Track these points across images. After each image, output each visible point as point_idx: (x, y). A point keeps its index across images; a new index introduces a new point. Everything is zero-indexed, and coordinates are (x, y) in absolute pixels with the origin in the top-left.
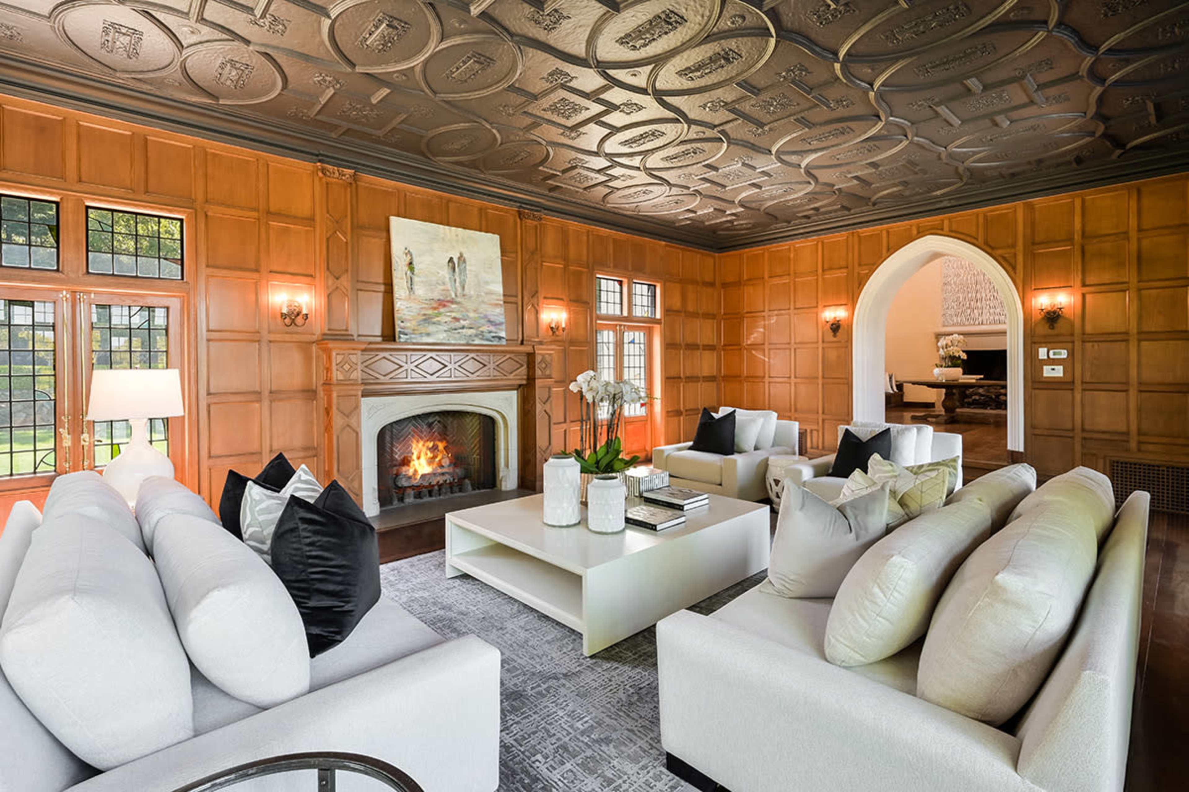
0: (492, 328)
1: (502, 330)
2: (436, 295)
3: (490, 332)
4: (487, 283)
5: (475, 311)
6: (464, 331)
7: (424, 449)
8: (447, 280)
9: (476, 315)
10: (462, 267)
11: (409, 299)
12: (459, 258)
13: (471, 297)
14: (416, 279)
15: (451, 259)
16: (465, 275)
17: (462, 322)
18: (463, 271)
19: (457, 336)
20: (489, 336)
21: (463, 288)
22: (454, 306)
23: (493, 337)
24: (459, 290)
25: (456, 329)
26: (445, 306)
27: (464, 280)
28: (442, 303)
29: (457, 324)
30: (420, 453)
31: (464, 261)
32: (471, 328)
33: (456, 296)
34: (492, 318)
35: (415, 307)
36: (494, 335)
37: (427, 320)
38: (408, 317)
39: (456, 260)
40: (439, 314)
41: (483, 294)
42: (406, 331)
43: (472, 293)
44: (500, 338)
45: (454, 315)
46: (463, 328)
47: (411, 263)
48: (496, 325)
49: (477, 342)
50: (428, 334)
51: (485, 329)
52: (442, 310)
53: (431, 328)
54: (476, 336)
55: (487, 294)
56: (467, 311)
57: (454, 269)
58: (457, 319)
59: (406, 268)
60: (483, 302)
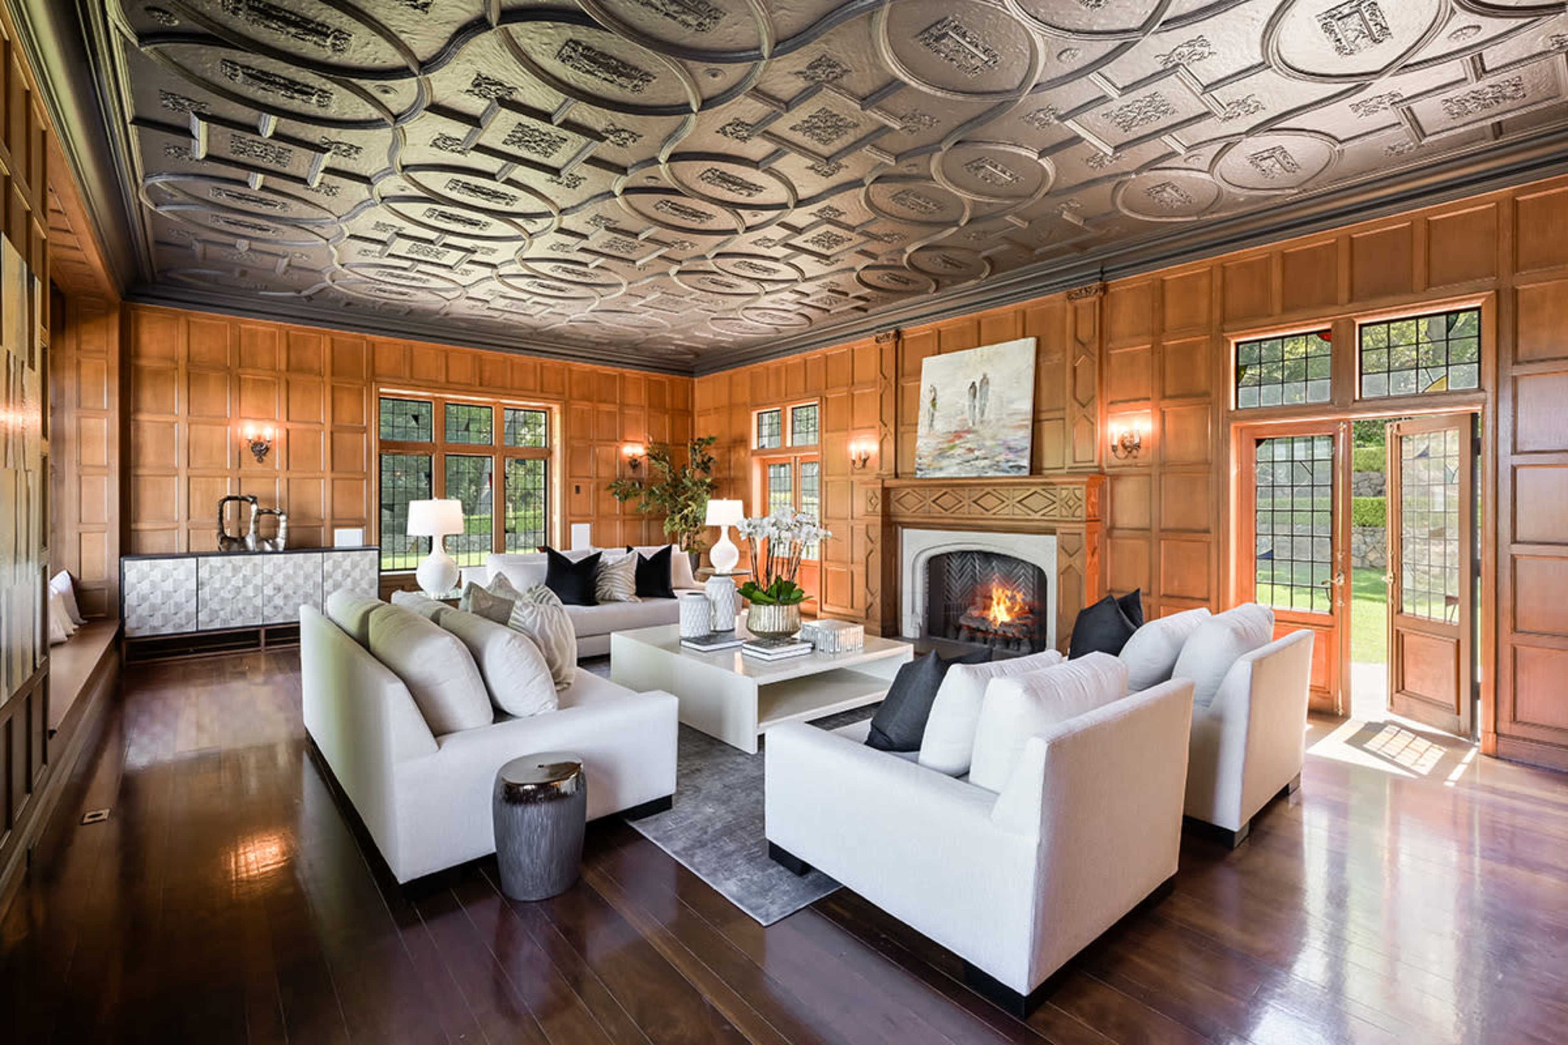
0: (1011, 456)
1: (1023, 457)
2: (953, 428)
3: (1008, 461)
4: (1012, 402)
5: (993, 438)
6: (977, 462)
7: (1003, 597)
8: (967, 408)
9: (993, 443)
10: (984, 390)
11: (929, 435)
12: (982, 381)
13: (990, 422)
14: (937, 414)
15: (974, 383)
16: (987, 399)
17: (977, 453)
18: (985, 396)
19: (968, 469)
20: (1005, 466)
21: (982, 413)
22: (969, 436)
23: (1011, 467)
24: (978, 416)
25: (968, 461)
26: (960, 437)
27: (985, 405)
28: (958, 435)
29: (971, 456)
30: (999, 599)
31: (987, 383)
32: (985, 458)
33: (974, 424)
34: (1012, 444)
35: (933, 442)
36: (1011, 464)
37: (942, 454)
38: (925, 454)
39: (977, 385)
40: (952, 448)
41: (1004, 416)
42: (922, 467)
43: (992, 417)
44: (1020, 468)
45: (968, 445)
46: (977, 458)
47: (934, 399)
48: (1017, 451)
49: (991, 474)
50: (941, 469)
51: (1001, 458)
52: (957, 442)
53: (944, 463)
54: (990, 467)
55: (1010, 415)
56: (984, 439)
57: (975, 396)
58: (971, 450)
59: (929, 405)
60: (1004, 426)
